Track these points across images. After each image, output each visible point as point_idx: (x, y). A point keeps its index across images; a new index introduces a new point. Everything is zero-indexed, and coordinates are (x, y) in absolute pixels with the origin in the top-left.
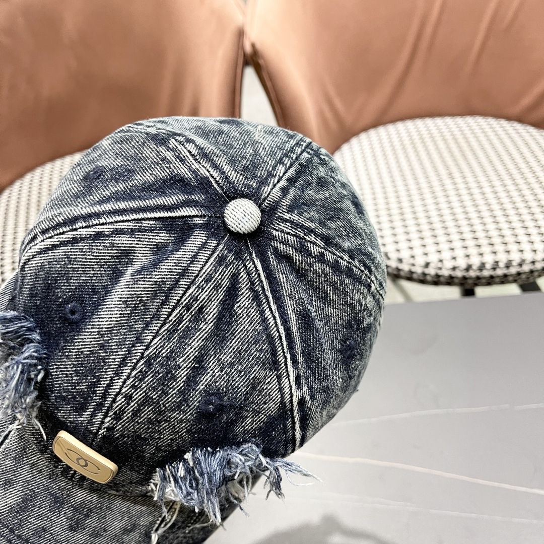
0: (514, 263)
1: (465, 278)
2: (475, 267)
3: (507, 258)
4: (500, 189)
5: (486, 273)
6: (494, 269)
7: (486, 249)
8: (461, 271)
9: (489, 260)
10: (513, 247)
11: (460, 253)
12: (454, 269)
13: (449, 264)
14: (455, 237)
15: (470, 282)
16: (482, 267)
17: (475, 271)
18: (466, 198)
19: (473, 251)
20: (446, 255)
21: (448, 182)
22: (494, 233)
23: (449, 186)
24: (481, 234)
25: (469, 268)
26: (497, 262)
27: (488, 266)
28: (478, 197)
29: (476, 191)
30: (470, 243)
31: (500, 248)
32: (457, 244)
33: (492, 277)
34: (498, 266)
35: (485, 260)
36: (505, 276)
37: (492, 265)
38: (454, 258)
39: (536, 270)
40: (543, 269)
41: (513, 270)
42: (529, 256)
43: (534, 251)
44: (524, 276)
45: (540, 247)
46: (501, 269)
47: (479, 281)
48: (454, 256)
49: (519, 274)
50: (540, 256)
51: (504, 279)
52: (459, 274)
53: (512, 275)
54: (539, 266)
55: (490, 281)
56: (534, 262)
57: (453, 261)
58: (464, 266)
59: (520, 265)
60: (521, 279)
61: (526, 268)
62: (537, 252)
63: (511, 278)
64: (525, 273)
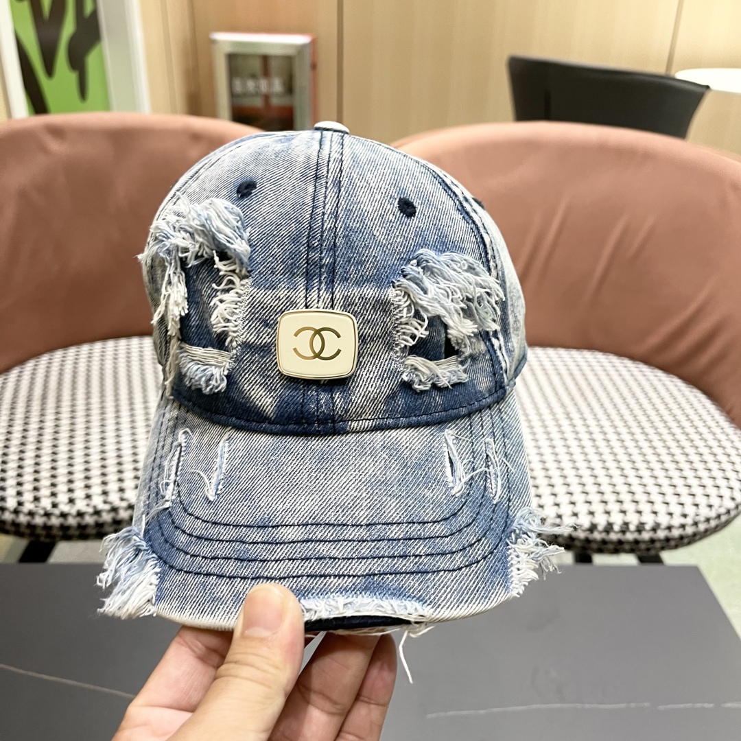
0: (648, 527)
1: (587, 541)
2: (600, 528)
3: (639, 521)
4: (627, 437)
5: (613, 537)
6: (623, 532)
7: (614, 507)
8: (584, 531)
9: (617, 520)
10: (646, 508)
11: (582, 509)
12: (575, 527)
13: (569, 521)
14: (576, 489)
15: (594, 546)
16: (609, 528)
17: (600, 532)
19: (598, 508)
20: (566, 510)
22: (622, 489)
23: (567, 428)
24: (606, 488)
25: (593, 528)
26: (626, 524)
27: (616, 528)
30: (595, 498)
31: (630, 507)
32: (579, 498)
33: (620, 542)
34: (628, 528)
35: (612, 520)
36: (637, 542)
37: (621, 527)
38: (575, 515)
39: (673, 539)
40: (681, 538)
41: (646, 536)
42: (664, 520)
43: (671, 514)
44: (658, 545)
45: (677, 510)
46: (632, 532)
47: (605, 547)
48: (575, 511)
49: (652, 541)
50: (677, 521)
51: (635, 547)
52: (581, 535)
53: (644, 542)
54: (676, 533)
55: (618, 548)
56: (669, 528)
57: (574, 518)
58: (587, 525)
59: (654, 530)
60: (655, 548)
61: (661, 534)
62: (674, 516)
63: (643, 546)
64: (660, 540)
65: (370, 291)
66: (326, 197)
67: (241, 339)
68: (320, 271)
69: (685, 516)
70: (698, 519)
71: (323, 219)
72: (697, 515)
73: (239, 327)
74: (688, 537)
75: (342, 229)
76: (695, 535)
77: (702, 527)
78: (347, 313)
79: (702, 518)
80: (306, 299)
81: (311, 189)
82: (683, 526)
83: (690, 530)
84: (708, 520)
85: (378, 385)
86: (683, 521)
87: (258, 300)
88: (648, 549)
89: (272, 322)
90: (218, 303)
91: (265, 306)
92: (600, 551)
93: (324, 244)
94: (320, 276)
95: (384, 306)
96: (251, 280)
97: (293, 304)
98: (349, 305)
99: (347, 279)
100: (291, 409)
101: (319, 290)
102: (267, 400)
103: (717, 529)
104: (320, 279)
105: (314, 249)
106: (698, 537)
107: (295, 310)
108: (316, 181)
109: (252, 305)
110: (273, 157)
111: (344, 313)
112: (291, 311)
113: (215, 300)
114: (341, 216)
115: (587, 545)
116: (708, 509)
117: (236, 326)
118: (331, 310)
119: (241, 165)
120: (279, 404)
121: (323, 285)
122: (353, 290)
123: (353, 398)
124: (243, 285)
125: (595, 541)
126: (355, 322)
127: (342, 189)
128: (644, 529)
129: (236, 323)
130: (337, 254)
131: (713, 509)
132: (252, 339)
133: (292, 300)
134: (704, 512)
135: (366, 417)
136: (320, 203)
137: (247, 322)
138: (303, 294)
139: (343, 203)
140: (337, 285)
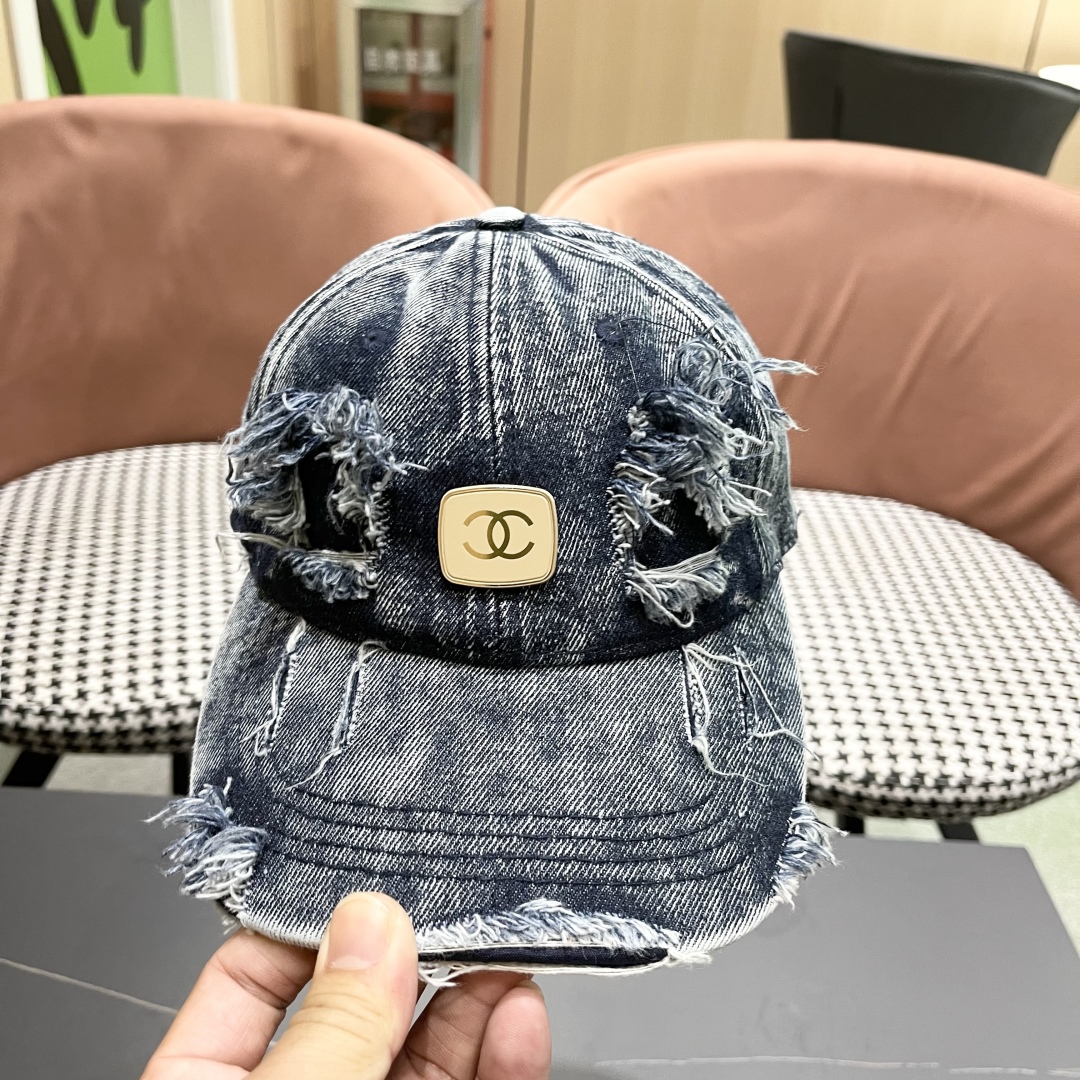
0: (953, 782)
1: (859, 797)
2: (880, 779)
3: (940, 771)
4: (929, 639)
5: (899, 794)
6: (915, 788)
7: (903, 748)
8: (855, 782)
9: (907, 768)
10: (952, 752)
11: (854, 748)
12: (842, 776)
13: (833, 766)
14: (847, 716)
15: (868, 805)
16: (893, 780)
17: (880, 786)
18: (869, 646)
19: (879, 748)
20: (830, 749)
21: (836, 611)
22: (918, 720)
24: (894, 719)
25: (869, 779)
26: (920, 776)
27: (905, 781)
28: (890, 648)
29: (887, 636)
30: (875, 732)
31: (927, 749)
32: (851, 731)
33: (909, 802)
34: (922, 782)
35: (898, 768)
36: (934, 803)
37: (912, 780)
38: (843, 757)
39: (991, 802)
40: (1003, 800)
41: (949, 795)
42: (979, 773)
43: (990, 764)
44: (966, 809)
45: (1000, 758)
46: (928, 789)
47: (884, 808)
48: (844, 752)
49: (958, 803)
50: (999, 775)
51: (929, 810)
52: (850, 788)
53: (945, 804)
54: (995, 793)
55: (905, 810)
56: (986, 785)
57: (842, 762)
58: (860, 774)
59: (963, 787)
60: (961, 814)
61: (973, 794)
62: (995, 767)
63: (943, 810)
64: (969, 803)
69: (1011, 768)
70: (1030, 773)
72: (1031, 768)
74: (1013, 799)
76: (1024, 797)
77: (1036, 786)
79: (1038, 773)
82: (1007, 784)
83: (1017, 790)
84: (1046, 776)
86: (1008, 775)
88: (950, 815)
92: (877, 813)
103: (1058, 789)
106: (1028, 800)
115: (856, 804)
116: (1049, 758)
125: (870, 798)
128: (947, 785)
131: (1056, 758)
134: (1042, 763)
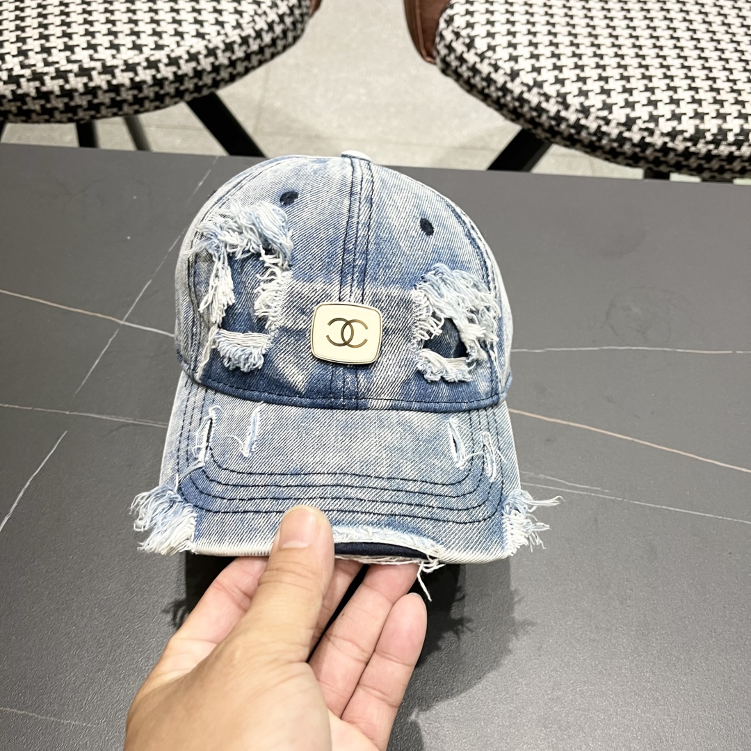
65: (395, 291)
66: (360, 210)
67: (279, 324)
68: (353, 271)
71: (357, 227)
73: (278, 313)
75: (374, 237)
78: (374, 308)
80: (340, 293)
81: (347, 202)
85: (396, 370)
87: (296, 291)
89: (308, 311)
90: (261, 291)
91: (303, 296)
93: (358, 248)
94: (353, 274)
95: (407, 304)
96: (292, 272)
97: (328, 296)
98: (376, 301)
99: (376, 279)
100: (321, 385)
101: (352, 286)
102: (299, 376)
104: (352, 278)
105: (349, 251)
107: (329, 302)
108: (351, 197)
109: (291, 294)
110: (313, 174)
111: (372, 307)
112: (325, 303)
113: (259, 289)
114: (373, 226)
117: (276, 312)
118: (361, 305)
119: (283, 178)
120: (309, 380)
121: (355, 282)
122: (381, 289)
123: (375, 379)
124: (284, 277)
126: (381, 316)
127: (374, 205)
129: (276, 309)
130: (369, 257)
132: (289, 324)
133: (327, 292)
135: (384, 398)
136: (355, 214)
137: (286, 309)
138: (337, 288)
139: (375, 216)
140: (367, 283)
